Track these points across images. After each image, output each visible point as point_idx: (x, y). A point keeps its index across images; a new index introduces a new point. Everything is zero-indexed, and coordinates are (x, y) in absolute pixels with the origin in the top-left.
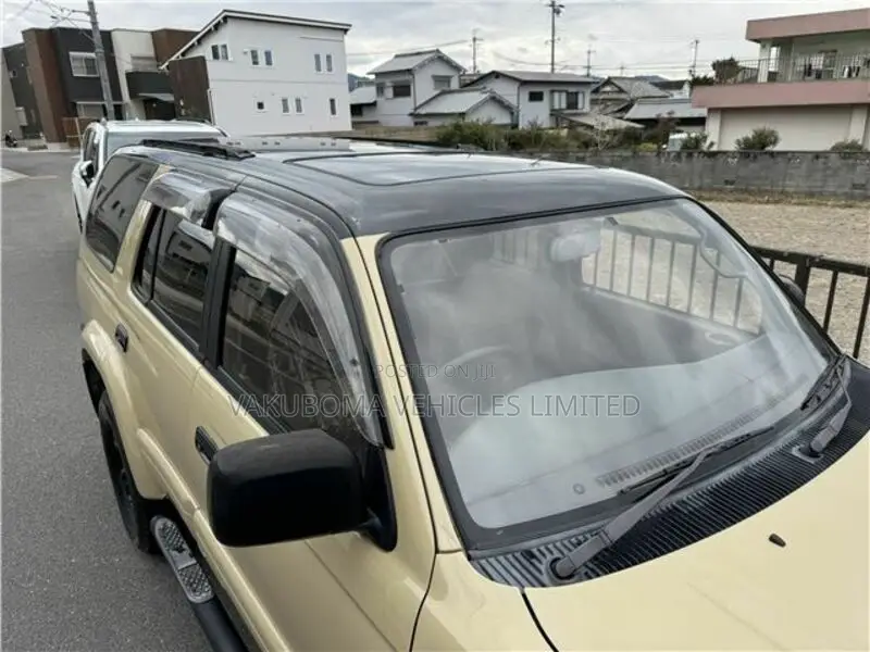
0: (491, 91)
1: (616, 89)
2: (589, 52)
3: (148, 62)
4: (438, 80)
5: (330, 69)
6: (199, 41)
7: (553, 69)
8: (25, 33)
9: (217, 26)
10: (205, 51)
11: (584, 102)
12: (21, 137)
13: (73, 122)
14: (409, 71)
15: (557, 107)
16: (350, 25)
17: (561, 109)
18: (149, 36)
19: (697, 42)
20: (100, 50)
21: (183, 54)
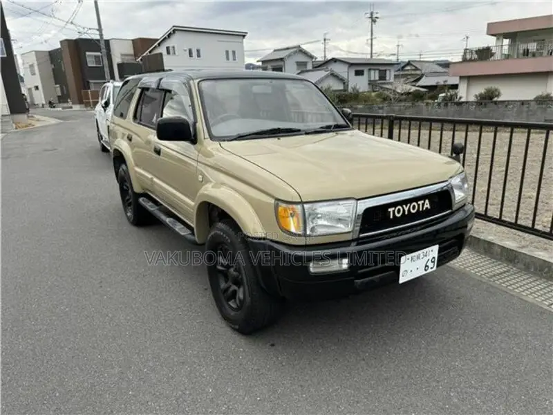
0: (331, 70)
1: (413, 68)
2: (398, 46)
3: (130, 58)
4: (299, 64)
5: (234, 59)
6: (159, 44)
7: (372, 56)
8: (61, 42)
9: (169, 36)
10: (162, 50)
11: (390, 76)
12: (57, 102)
13: (87, 92)
14: (282, 59)
15: (372, 79)
16: (246, 33)
17: (375, 81)
18: (131, 42)
19: (467, 38)
20: (104, 51)
21: (150, 52)
